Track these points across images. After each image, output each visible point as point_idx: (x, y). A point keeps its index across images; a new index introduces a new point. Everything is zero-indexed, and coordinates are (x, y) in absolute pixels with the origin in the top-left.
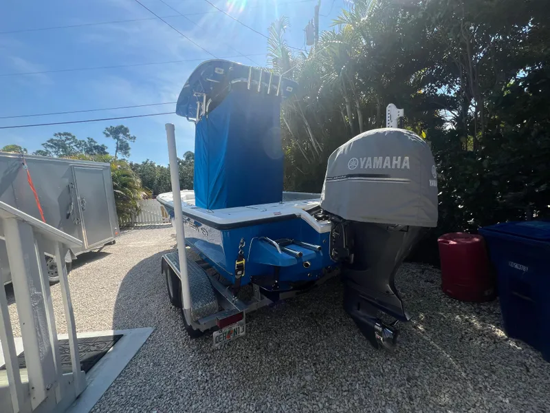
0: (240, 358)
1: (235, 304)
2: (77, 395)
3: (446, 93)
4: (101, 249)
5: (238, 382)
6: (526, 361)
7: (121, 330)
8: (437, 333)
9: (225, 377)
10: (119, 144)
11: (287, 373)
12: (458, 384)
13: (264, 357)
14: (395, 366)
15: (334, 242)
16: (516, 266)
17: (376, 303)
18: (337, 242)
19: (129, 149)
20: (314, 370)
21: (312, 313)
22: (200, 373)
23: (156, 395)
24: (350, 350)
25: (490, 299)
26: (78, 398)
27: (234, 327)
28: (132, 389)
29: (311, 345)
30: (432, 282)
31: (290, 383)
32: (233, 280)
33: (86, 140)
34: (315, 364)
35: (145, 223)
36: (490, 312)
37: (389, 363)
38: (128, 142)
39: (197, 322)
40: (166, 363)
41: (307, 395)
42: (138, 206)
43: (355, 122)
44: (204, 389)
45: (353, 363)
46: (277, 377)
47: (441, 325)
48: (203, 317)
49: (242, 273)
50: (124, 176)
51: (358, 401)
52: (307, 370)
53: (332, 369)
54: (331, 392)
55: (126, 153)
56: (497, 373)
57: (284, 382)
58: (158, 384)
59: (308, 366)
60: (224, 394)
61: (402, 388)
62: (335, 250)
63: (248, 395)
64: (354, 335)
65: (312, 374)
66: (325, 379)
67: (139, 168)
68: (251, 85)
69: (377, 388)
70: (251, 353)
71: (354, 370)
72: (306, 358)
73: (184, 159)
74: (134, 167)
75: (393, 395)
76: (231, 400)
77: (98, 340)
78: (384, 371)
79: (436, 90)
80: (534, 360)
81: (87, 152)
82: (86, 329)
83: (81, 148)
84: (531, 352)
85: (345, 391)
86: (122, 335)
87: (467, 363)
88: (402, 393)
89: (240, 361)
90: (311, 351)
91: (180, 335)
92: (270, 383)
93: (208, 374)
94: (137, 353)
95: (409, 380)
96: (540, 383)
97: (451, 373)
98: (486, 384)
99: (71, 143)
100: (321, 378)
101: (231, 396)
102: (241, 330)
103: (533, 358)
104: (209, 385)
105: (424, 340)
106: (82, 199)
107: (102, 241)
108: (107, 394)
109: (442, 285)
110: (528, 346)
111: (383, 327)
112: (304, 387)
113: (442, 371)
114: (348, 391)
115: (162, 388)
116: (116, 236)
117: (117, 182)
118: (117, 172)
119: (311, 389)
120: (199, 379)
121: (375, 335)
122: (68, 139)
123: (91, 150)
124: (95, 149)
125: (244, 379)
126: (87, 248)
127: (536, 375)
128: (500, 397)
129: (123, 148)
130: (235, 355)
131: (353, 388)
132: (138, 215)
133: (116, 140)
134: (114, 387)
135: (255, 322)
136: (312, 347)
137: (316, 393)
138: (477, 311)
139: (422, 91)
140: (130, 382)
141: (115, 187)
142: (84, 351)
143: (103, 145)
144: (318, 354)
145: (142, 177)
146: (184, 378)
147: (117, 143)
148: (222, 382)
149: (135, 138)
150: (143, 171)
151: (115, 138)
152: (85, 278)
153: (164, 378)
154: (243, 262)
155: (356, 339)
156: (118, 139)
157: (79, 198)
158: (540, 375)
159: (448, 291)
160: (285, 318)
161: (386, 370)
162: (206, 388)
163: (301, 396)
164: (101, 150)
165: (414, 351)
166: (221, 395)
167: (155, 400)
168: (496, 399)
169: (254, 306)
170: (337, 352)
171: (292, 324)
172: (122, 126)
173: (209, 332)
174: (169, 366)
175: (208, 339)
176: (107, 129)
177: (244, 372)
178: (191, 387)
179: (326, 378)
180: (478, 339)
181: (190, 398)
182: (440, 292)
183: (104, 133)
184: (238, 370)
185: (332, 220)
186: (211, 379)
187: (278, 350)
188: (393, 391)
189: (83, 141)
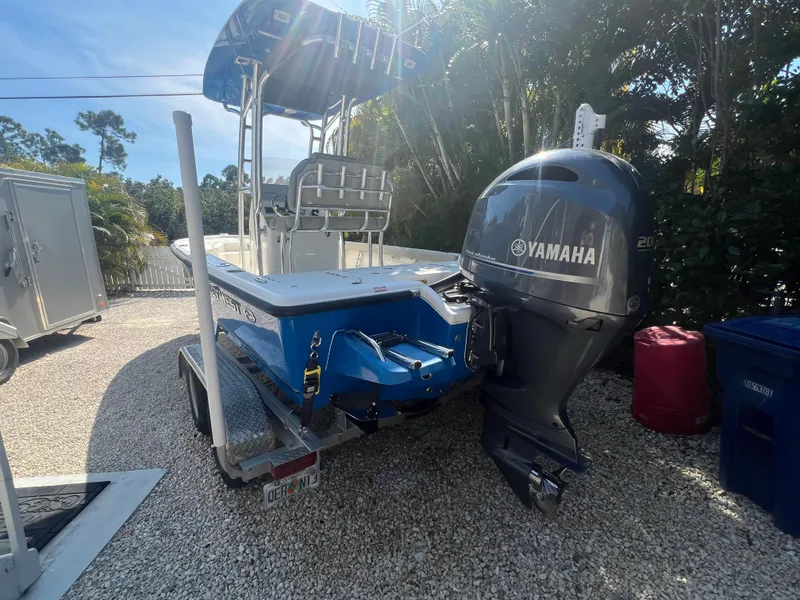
0: (309, 522)
1: (304, 438)
2: (23, 590)
3: (669, 94)
4: (74, 329)
5: (304, 564)
6: (750, 528)
7: (106, 473)
8: (621, 483)
9: (284, 555)
10: (106, 145)
11: (386, 548)
12: (650, 566)
13: (349, 522)
14: (556, 536)
15: (474, 339)
16: (755, 388)
17: (535, 440)
18: (478, 340)
19: (125, 155)
20: (429, 543)
21: (429, 449)
22: (241, 548)
23: (164, 586)
24: (488, 511)
25: (703, 430)
26: (26, 592)
27: (301, 475)
28: (123, 577)
29: (426, 502)
30: (617, 400)
31: (390, 565)
32: (301, 400)
33: (44, 134)
34: (431, 534)
35: (155, 286)
36: (701, 451)
37: (548, 531)
38: (122, 141)
39: (237, 466)
40: (185, 531)
41: (417, 586)
42: (141, 257)
43: (517, 132)
44: (247, 576)
45: (492, 532)
46: (369, 556)
47: (628, 470)
48: (248, 458)
49: (316, 390)
50: (114, 202)
51: (496, 595)
52: (419, 544)
53: (458, 541)
54: (456, 580)
55: (119, 162)
56: (708, 547)
57: (381, 564)
58: (168, 567)
59: (419, 537)
60: (281, 585)
61: (566, 572)
62: (474, 353)
63: (320, 586)
64: (495, 485)
65: (425, 550)
66: (446, 559)
67: (144, 191)
68: (341, 50)
69: (528, 572)
70: (328, 515)
71: (492, 544)
72: (418, 523)
73: (224, 179)
74: (133, 189)
75: (551, 583)
76: (292, 595)
77: (64, 491)
78: (539, 545)
79: (655, 87)
80: (762, 527)
81: (46, 157)
82: (45, 471)
83: (34, 148)
84: (758, 515)
85: (478, 578)
86: (108, 483)
87: (665, 530)
88: (565, 580)
89: (309, 528)
90: (426, 511)
91: (210, 483)
92: (358, 566)
93: (256, 551)
94: (133, 515)
95: (576, 559)
96: (769, 562)
97: (639, 548)
98: (692, 565)
99: (15, 137)
100: (441, 557)
101: (292, 587)
102: (312, 479)
103: (760, 523)
104: (257, 569)
105: (601, 494)
106: (32, 241)
107: (76, 317)
108: (78, 586)
109: (631, 406)
110: (754, 505)
111: (543, 476)
112: (412, 572)
113: (627, 544)
114: (483, 578)
115: (176, 575)
116: (100, 308)
117: (100, 213)
118: (100, 195)
119: (423, 575)
120: (240, 558)
121: (528, 489)
122: (9, 130)
123: (54, 152)
124: (61, 152)
125: (316, 558)
126: (48, 327)
127: (763, 550)
128: (710, 586)
129: (114, 152)
130: (302, 517)
131: (491, 573)
132: (142, 271)
133: (100, 138)
134: (91, 572)
135: (336, 463)
136: (428, 504)
137: (430, 582)
138: (682, 448)
139: (631, 87)
140: (120, 564)
141: (96, 222)
142: (38, 511)
143: (77, 146)
144: (437, 515)
145: (148, 207)
146: (213, 557)
147: (102, 143)
148: (278, 565)
149: (134, 136)
150: (150, 197)
151: (98, 133)
152: (45, 381)
153: (180, 556)
154: (318, 371)
155: (497, 491)
156: (104, 136)
157: (26, 239)
158: (768, 550)
159: (641, 415)
160: (386, 456)
161: (543, 543)
162: (252, 573)
163: (408, 587)
164: (74, 154)
165: (586, 512)
166: (276, 587)
167: (163, 595)
168: (705, 588)
169: (334, 440)
170: (467, 513)
171: (396, 466)
172: (110, 113)
173: (257, 483)
174: (188, 537)
175: (256, 489)
176: (81, 115)
177: (315, 546)
178: (225, 573)
179: (449, 556)
180: (682, 492)
181: (223, 590)
182: (628, 417)
183: (78, 123)
184: (305, 544)
185: (472, 303)
186: (259, 559)
187: (372, 510)
188: (551, 577)
189: (37, 135)
